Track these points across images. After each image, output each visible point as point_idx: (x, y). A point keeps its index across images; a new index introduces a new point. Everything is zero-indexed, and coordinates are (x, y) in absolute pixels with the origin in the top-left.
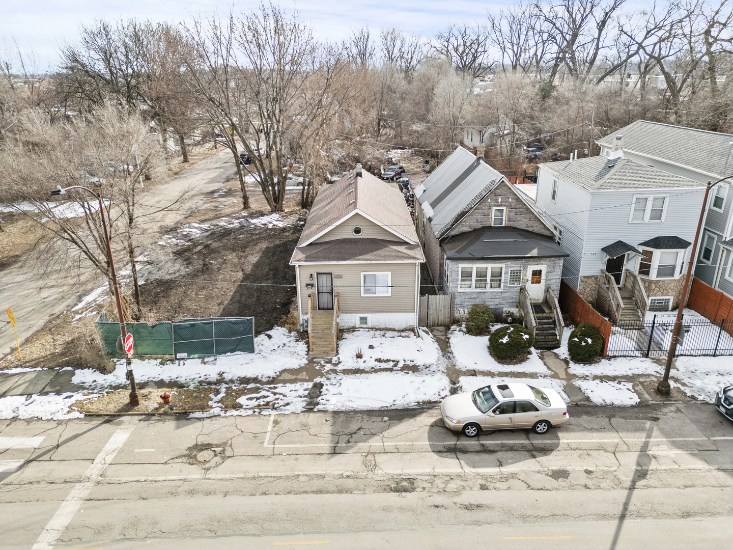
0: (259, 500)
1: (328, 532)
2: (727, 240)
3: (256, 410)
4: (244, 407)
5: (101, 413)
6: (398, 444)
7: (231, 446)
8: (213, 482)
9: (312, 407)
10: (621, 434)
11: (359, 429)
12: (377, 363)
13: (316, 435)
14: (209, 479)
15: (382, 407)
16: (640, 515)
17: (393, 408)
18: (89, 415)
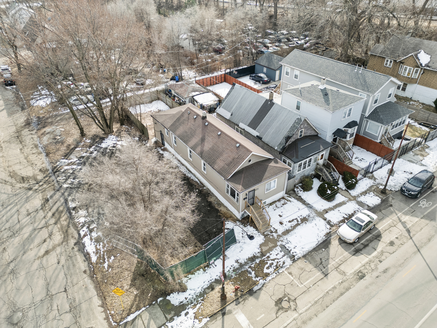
0: (328, 310)
1: (362, 307)
2: (367, 116)
3: (276, 272)
4: (270, 273)
5: (215, 312)
6: (340, 258)
7: (288, 294)
8: (305, 314)
9: (293, 259)
10: (390, 217)
11: (321, 259)
12: (290, 223)
13: (311, 271)
14: (301, 313)
15: (316, 245)
16: (422, 247)
17: (320, 243)
18: (211, 316)
